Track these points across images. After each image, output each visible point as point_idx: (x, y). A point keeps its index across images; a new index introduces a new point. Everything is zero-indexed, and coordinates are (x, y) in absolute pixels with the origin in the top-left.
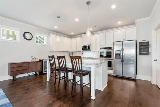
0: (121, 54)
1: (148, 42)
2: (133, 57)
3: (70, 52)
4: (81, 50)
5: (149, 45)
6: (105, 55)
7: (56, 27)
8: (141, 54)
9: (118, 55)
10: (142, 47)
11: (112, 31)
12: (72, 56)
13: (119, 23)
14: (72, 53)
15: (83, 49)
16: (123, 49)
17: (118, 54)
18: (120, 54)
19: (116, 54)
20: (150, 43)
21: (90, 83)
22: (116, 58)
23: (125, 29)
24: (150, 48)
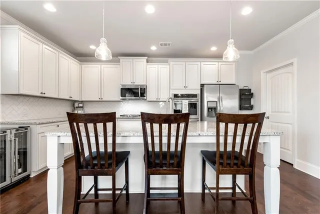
1: (251, 90)
3: (75, 101)
6: (185, 110)
8: (241, 109)
12: (83, 113)
14: (81, 105)
17: (212, 109)
18: (216, 108)
19: (209, 109)
22: (208, 115)
23: (220, 64)
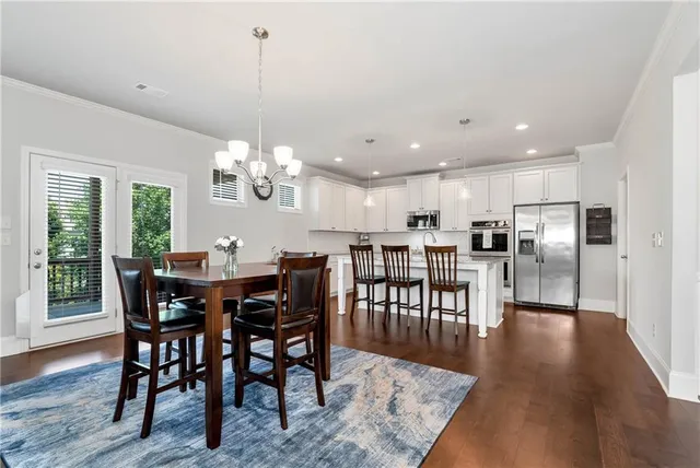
0: (537, 242)
1: (610, 209)
2: (568, 249)
3: (361, 233)
4: (405, 228)
5: (610, 217)
6: (487, 243)
7: (339, 160)
8: (589, 242)
9: (526, 245)
10: (594, 222)
11: (510, 175)
13: (531, 152)
14: (367, 238)
15: (409, 225)
16: (541, 228)
17: (527, 241)
18: (532, 241)
19: (522, 242)
20: (613, 213)
21: (467, 310)
22: (521, 251)
23: (547, 171)
24: (613, 225)
